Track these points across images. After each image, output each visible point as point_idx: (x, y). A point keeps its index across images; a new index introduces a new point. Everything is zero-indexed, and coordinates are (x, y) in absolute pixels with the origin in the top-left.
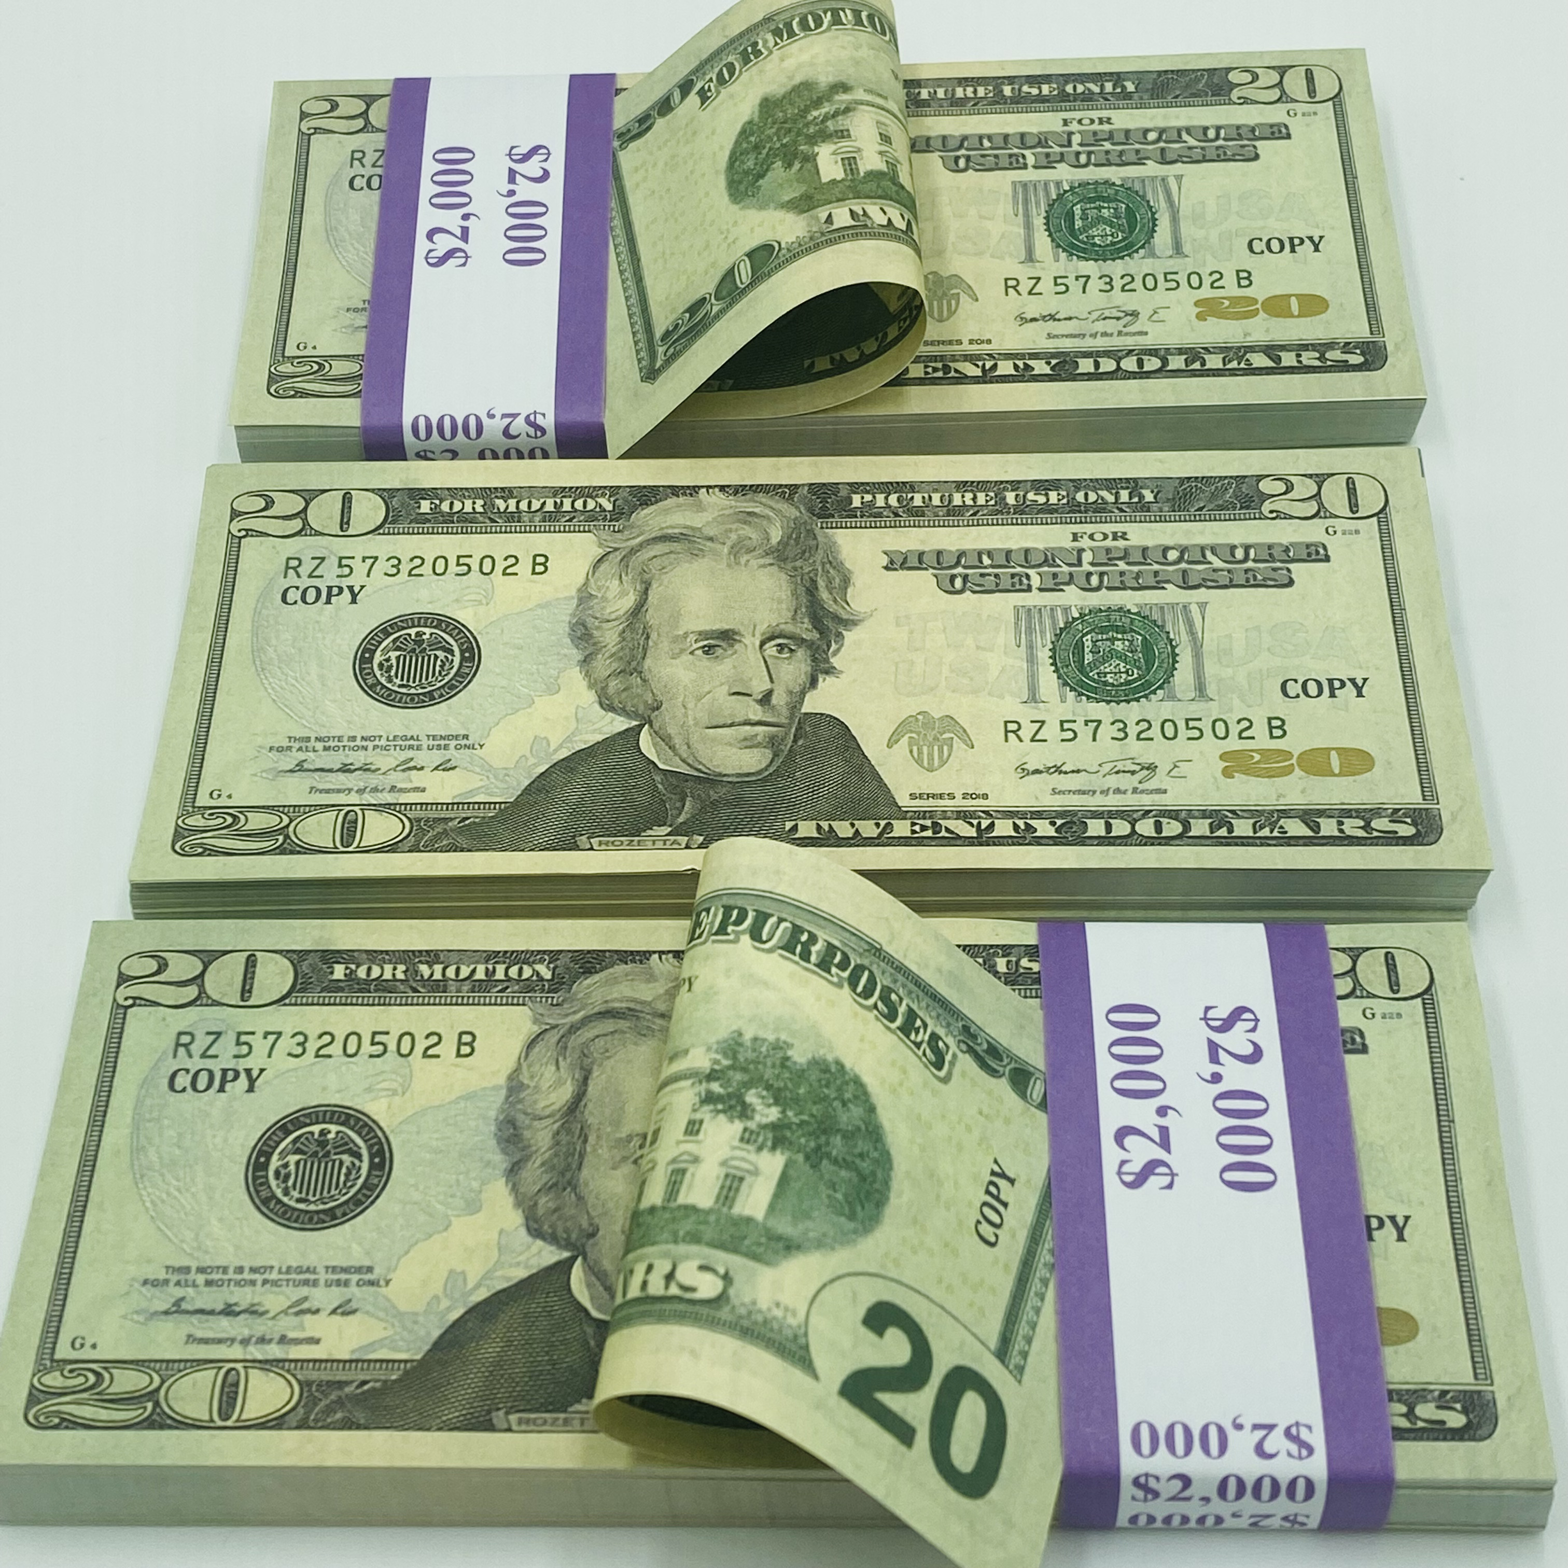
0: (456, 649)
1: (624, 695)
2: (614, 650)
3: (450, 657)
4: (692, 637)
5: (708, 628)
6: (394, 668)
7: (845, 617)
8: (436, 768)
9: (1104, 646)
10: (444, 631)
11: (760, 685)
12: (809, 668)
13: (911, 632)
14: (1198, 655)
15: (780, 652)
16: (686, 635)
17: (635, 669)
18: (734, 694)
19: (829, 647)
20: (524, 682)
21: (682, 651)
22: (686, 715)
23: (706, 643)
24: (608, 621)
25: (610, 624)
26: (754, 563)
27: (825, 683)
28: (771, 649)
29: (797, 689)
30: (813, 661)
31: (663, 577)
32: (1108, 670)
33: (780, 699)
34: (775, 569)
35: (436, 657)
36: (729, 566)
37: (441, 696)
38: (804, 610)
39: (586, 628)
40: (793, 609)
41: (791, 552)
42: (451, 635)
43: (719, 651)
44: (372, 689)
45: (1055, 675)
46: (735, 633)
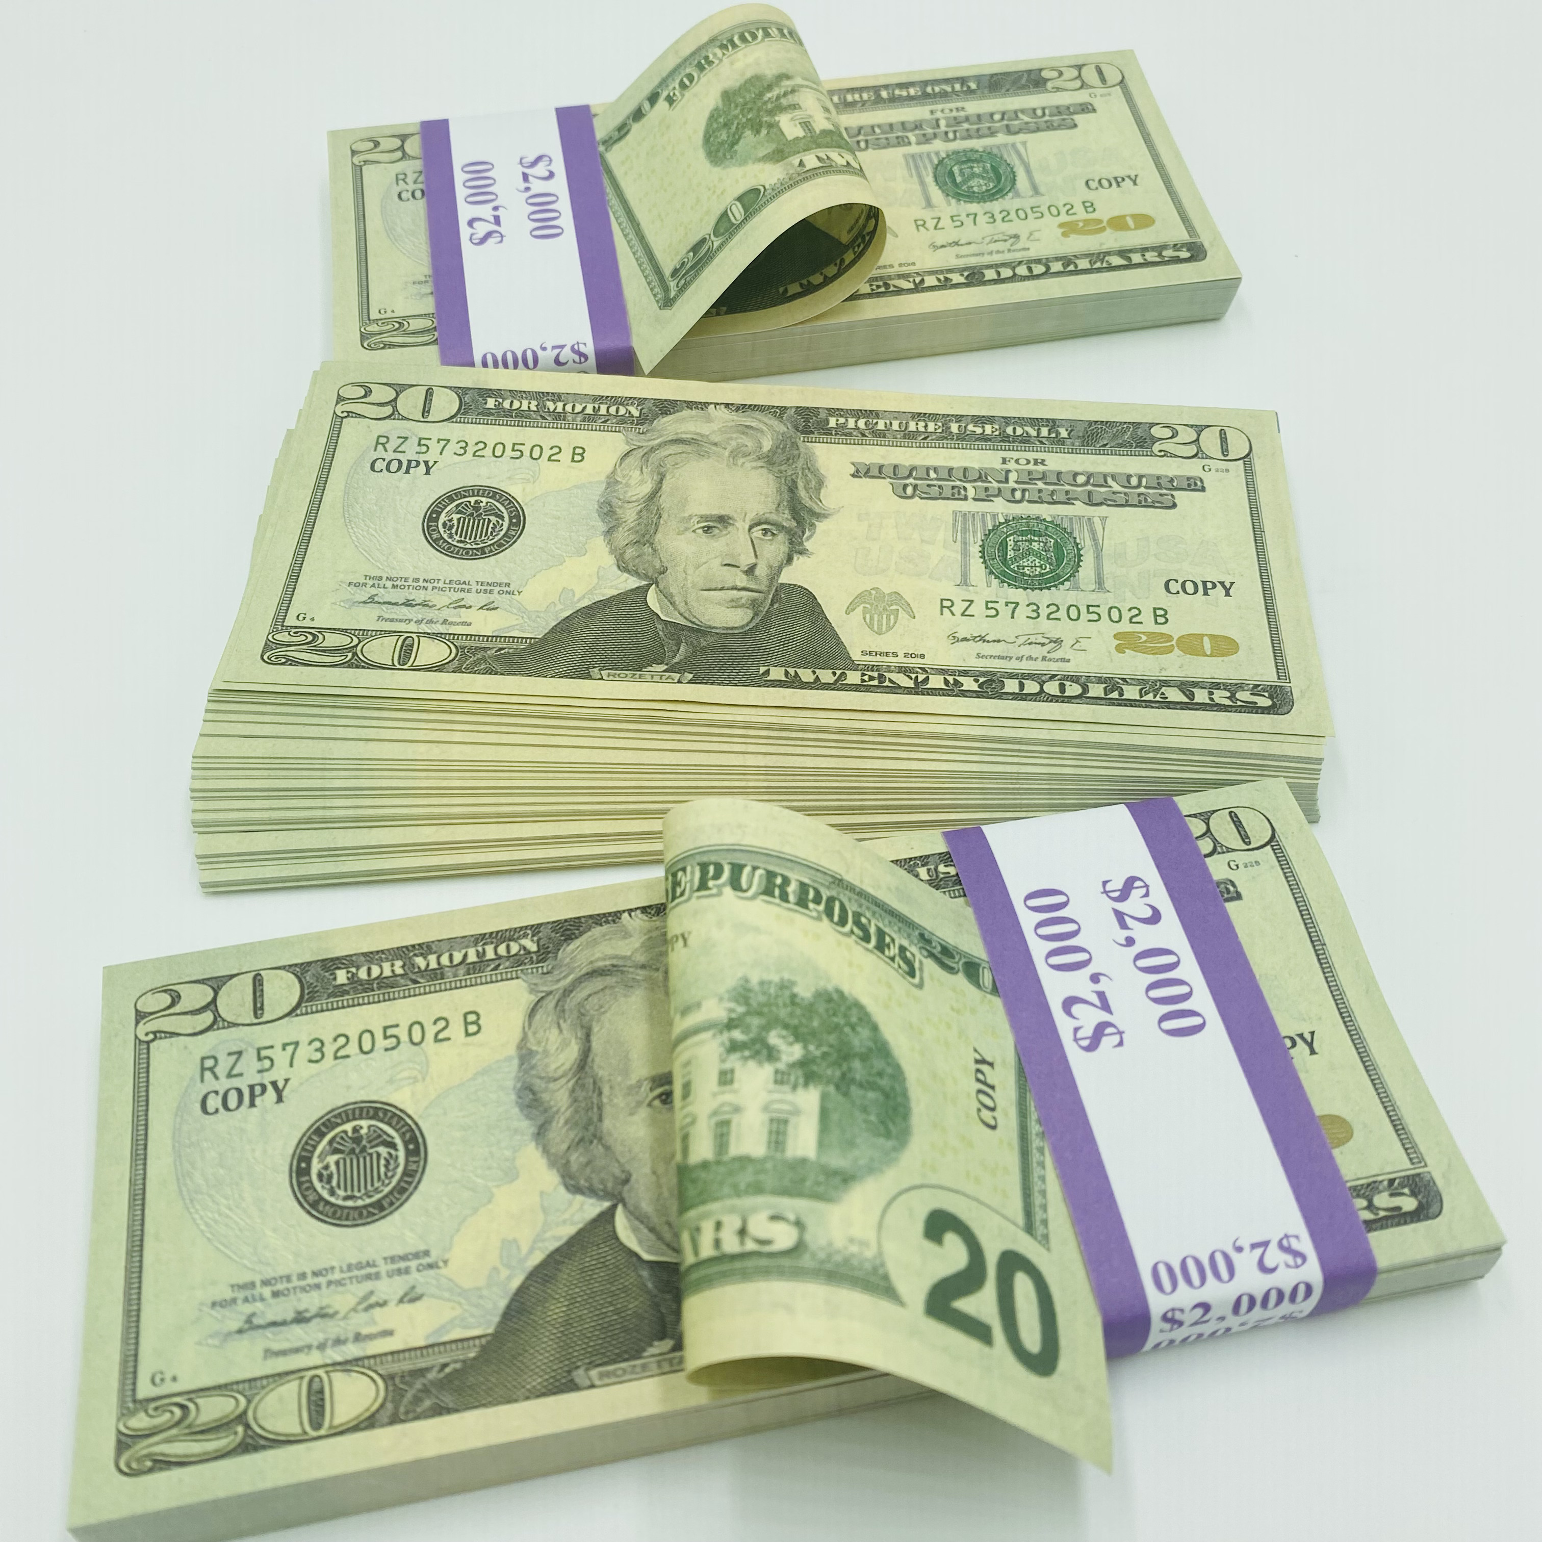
0: (506, 515)
1: (637, 561)
2: (632, 525)
3: (501, 522)
4: (696, 519)
5: (708, 513)
6: (455, 527)
7: (817, 510)
8: (481, 608)
9: (1023, 546)
10: (498, 501)
11: (746, 559)
12: (787, 550)
13: (870, 526)
14: (1098, 557)
15: (764, 535)
16: (690, 517)
17: (648, 541)
18: (726, 565)
19: (803, 533)
20: (559, 545)
21: (686, 529)
22: (686, 579)
23: (706, 524)
24: (629, 502)
25: (631, 505)
26: (748, 465)
27: (798, 561)
28: (757, 532)
29: (776, 564)
30: (790, 543)
31: (675, 471)
32: (1026, 564)
33: (761, 571)
34: (764, 471)
35: (489, 521)
36: (728, 465)
37: (491, 551)
38: (785, 504)
39: (611, 507)
40: (776, 502)
41: (778, 458)
42: (503, 505)
43: (716, 531)
44: (436, 542)
45: (983, 565)
46: (730, 518)
